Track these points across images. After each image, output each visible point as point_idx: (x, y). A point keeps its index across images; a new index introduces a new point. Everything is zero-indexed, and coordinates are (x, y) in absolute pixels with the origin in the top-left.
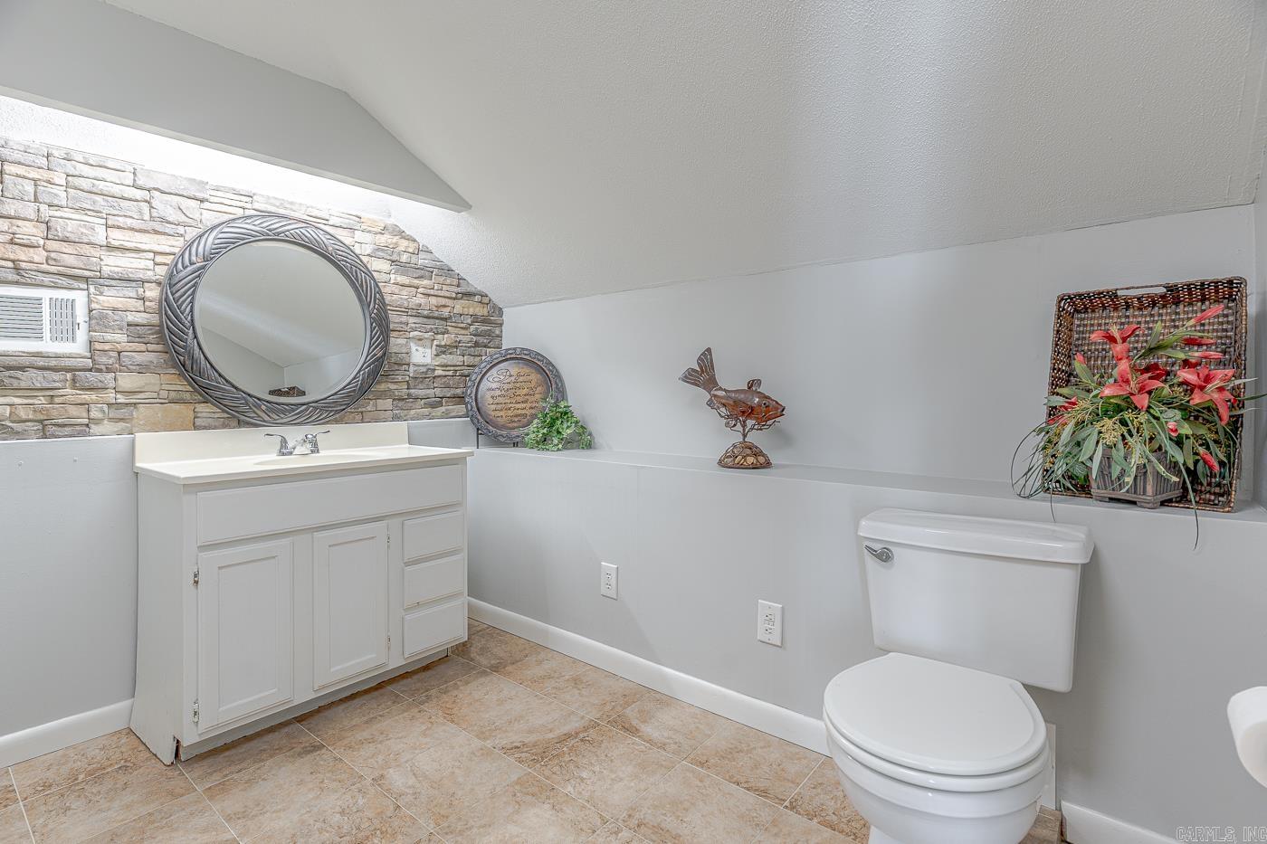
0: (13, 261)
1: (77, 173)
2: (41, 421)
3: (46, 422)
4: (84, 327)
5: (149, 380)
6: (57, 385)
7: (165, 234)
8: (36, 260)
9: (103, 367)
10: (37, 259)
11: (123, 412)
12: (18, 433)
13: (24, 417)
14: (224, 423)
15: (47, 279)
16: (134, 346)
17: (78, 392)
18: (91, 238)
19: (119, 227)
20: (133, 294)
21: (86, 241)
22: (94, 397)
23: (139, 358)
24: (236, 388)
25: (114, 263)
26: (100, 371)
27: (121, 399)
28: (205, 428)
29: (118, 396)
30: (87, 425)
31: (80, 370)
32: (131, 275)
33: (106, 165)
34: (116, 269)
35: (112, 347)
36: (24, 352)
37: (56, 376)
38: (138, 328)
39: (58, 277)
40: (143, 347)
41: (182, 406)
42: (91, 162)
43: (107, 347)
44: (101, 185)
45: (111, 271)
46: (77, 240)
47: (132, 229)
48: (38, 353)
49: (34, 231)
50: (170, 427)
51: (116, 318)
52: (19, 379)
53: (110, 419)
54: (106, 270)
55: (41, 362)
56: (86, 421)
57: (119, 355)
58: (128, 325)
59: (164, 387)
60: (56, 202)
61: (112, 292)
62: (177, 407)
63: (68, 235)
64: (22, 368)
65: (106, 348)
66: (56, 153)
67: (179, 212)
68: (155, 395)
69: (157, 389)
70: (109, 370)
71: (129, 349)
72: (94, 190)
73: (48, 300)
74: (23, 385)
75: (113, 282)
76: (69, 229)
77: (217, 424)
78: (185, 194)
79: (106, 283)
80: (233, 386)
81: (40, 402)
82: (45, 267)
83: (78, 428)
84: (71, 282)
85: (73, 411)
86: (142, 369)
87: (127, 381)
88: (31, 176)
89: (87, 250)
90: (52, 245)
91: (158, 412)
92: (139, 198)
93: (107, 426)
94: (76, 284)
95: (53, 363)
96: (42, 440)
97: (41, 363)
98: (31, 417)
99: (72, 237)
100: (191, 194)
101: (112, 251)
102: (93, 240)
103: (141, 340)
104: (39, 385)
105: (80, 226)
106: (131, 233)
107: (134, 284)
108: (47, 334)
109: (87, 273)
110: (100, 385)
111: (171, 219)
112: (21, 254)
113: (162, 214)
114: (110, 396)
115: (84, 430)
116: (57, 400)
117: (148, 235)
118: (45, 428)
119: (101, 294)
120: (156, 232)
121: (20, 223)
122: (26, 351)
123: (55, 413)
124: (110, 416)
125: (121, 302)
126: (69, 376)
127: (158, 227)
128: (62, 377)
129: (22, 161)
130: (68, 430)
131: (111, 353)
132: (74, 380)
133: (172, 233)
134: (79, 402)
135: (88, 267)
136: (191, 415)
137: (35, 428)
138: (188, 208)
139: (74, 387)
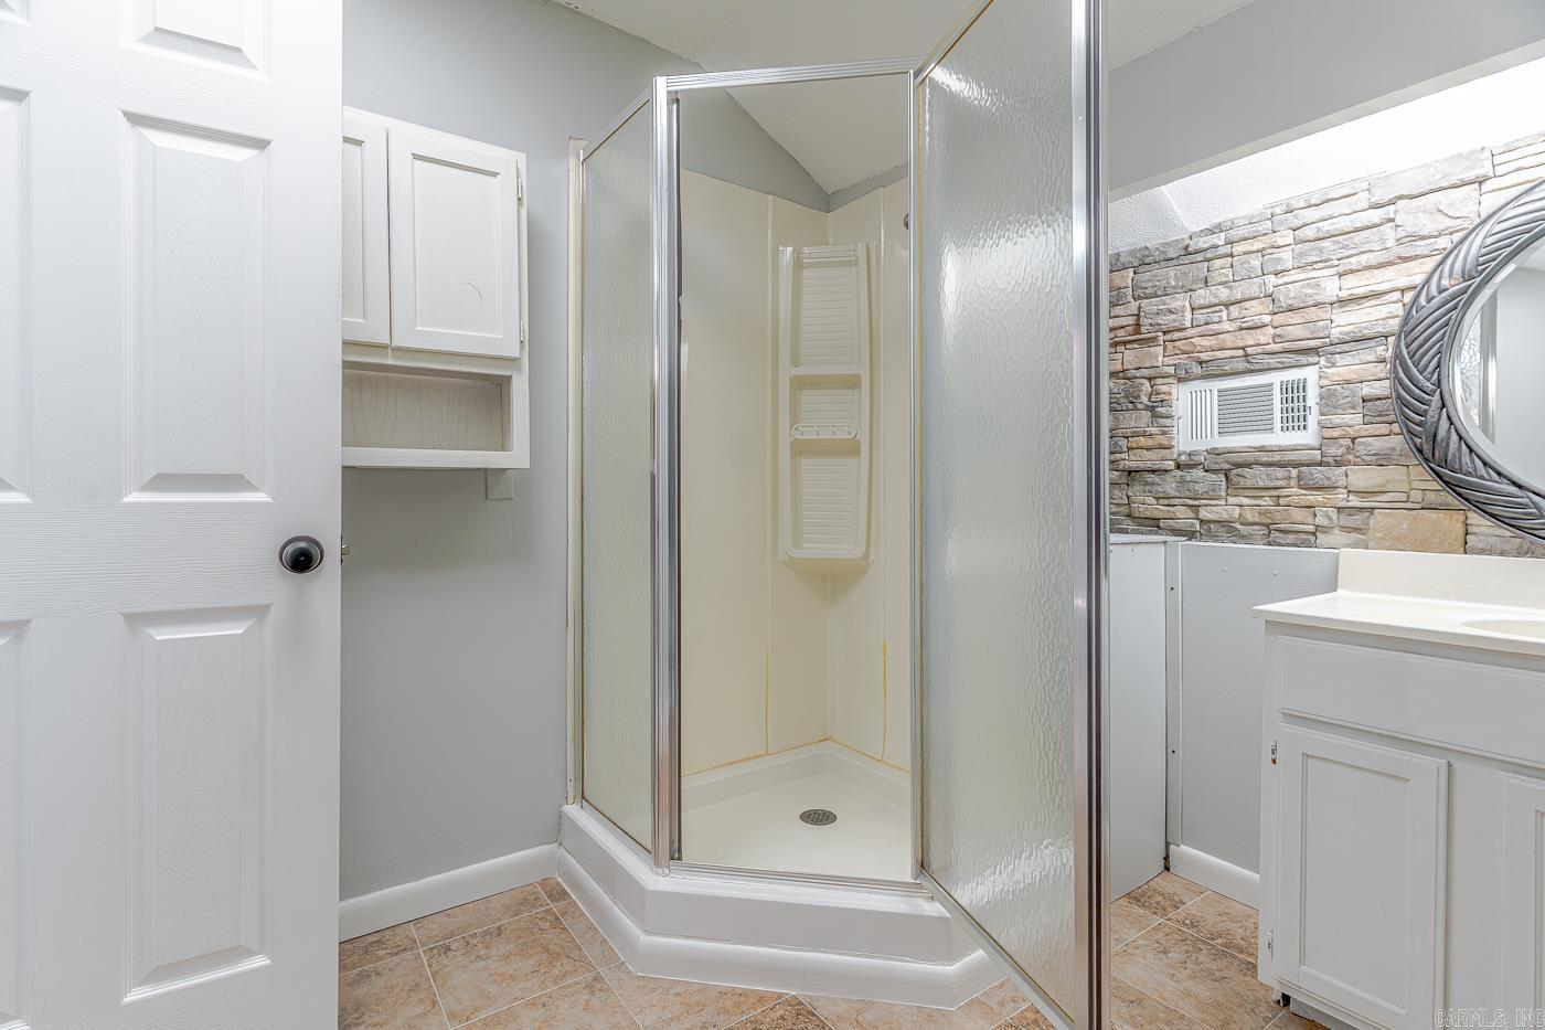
0: (1243, 348)
1: (1301, 223)
2: (1267, 526)
3: (1271, 527)
4: (1315, 409)
5: (1394, 474)
6: (1282, 483)
7: (1416, 257)
8: (1263, 342)
9: (1330, 460)
10: (1263, 340)
11: (1357, 520)
12: (1243, 537)
13: (1250, 519)
14: (1521, 546)
15: (1273, 361)
16: (1371, 429)
17: (1302, 491)
18: (1316, 297)
19: (1352, 271)
20: (1372, 357)
21: (1311, 303)
22: (1320, 498)
23: (1377, 445)
24: (1520, 487)
25: (1346, 322)
26: (1328, 464)
27: (1355, 501)
28: (1482, 552)
29: (1351, 497)
30: (1314, 534)
31: (1308, 465)
32: (1365, 332)
33: (1330, 197)
34: (1347, 329)
35: (1342, 432)
36: (1250, 447)
37: (1280, 473)
38: (1378, 403)
39: (1282, 355)
40: (1384, 428)
41: (1441, 514)
42: (1314, 201)
43: (1336, 433)
44: (1325, 226)
45: (1341, 333)
46: (1301, 305)
47: (1369, 268)
48: (1262, 447)
49: (1260, 309)
50: (1422, 545)
51: (1346, 393)
52: (1244, 477)
53: (1344, 528)
54: (1335, 333)
55: (1264, 458)
56: (1311, 528)
57: (1353, 443)
58: (1364, 401)
59: (1415, 484)
60: (1279, 268)
61: (1347, 359)
62: (1432, 515)
63: (1290, 302)
64: (1248, 465)
65: (1335, 435)
66: (1278, 210)
67: (1440, 216)
68: (1403, 497)
69: (1405, 487)
70: (1338, 464)
71: (1366, 433)
72: (1321, 235)
73: (1279, 384)
74: (1249, 484)
75: (1345, 347)
76: (1292, 295)
77: (1506, 548)
78: (1445, 185)
79: (1338, 350)
80: (1514, 483)
81: (1265, 503)
82: (1273, 347)
83: (1302, 536)
84: (1300, 357)
85: (1298, 514)
86: (1382, 460)
87: (1361, 477)
88: (1254, 248)
89: (1313, 313)
90: (1279, 319)
91: (1403, 522)
92: (1377, 221)
93: (1337, 536)
94: (1304, 359)
95: (1277, 457)
96: (1265, 547)
97: (1266, 459)
98: (1257, 519)
99: (1296, 304)
100: (1455, 179)
101: (1346, 305)
102: (1320, 298)
103: (1382, 419)
104: (1261, 484)
105: (1303, 287)
106: (1367, 274)
107: (1372, 343)
108: (1277, 424)
109: (1312, 343)
110: (1326, 483)
111: (1425, 232)
112: (1249, 339)
113: (1410, 230)
114: (1340, 497)
115: (1309, 538)
116: (1282, 501)
117: (1391, 268)
118: (1272, 532)
119: (1334, 365)
120: (1405, 259)
121: (1247, 304)
122: (1252, 445)
123: (1278, 517)
124: (1341, 523)
125: (1355, 372)
126: (1294, 472)
127: (1406, 251)
128: (1286, 474)
129: (1246, 235)
130: (1290, 538)
131: (1341, 441)
132: (1299, 478)
133: (1426, 252)
134: (1303, 504)
135: (1315, 336)
136: (1459, 529)
137: (1261, 533)
138: (1451, 204)
139: (1300, 487)
